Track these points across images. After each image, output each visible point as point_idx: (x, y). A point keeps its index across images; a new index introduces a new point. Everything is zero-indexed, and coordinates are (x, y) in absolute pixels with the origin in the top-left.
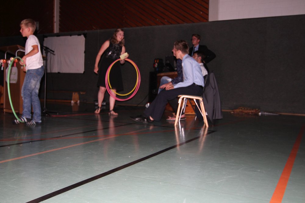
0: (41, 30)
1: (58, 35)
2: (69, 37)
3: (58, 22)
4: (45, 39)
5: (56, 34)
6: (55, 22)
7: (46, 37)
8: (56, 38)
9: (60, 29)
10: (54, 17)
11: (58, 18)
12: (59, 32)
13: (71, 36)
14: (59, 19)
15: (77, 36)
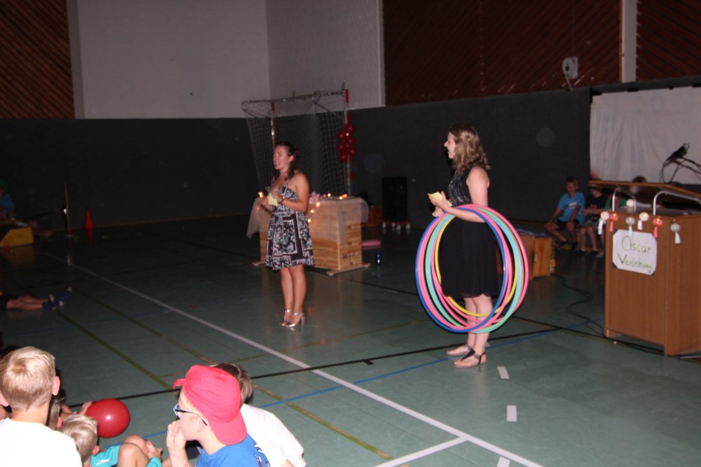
0: (583, 77)
1: (632, 88)
2: (666, 92)
3: (634, 56)
4: (595, 98)
5: (627, 84)
6: (623, 55)
7: (599, 93)
8: (625, 94)
9: (638, 73)
10: (621, 41)
11: (634, 45)
12: (637, 79)
13: (671, 88)
14: (637, 48)
15: (690, 88)
